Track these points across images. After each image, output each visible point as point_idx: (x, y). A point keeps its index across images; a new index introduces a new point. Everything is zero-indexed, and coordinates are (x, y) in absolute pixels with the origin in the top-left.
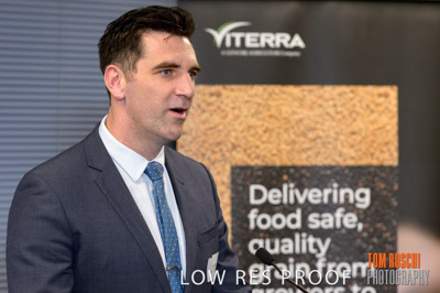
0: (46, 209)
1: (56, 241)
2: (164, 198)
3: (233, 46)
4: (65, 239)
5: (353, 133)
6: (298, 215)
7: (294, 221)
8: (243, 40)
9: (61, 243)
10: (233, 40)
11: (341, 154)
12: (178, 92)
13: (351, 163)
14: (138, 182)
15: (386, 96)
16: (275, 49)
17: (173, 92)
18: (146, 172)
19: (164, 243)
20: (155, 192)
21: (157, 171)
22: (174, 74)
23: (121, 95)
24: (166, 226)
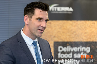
0: (7, 52)
1: (10, 60)
2: (37, 50)
3: (54, 11)
4: (12, 60)
5: (85, 33)
6: (71, 54)
7: (70, 56)
8: (57, 9)
9: (11, 61)
10: (54, 9)
11: (82, 38)
12: (42, 26)
13: (85, 41)
14: (31, 46)
15: (94, 23)
16: (65, 11)
17: (40, 25)
18: (33, 43)
19: (37, 62)
20: (35, 48)
21: (36, 43)
22: (42, 21)
23: (27, 24)
24: (38, 57)
